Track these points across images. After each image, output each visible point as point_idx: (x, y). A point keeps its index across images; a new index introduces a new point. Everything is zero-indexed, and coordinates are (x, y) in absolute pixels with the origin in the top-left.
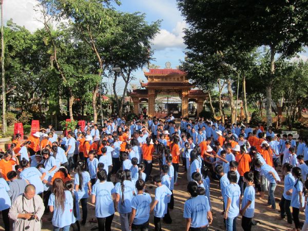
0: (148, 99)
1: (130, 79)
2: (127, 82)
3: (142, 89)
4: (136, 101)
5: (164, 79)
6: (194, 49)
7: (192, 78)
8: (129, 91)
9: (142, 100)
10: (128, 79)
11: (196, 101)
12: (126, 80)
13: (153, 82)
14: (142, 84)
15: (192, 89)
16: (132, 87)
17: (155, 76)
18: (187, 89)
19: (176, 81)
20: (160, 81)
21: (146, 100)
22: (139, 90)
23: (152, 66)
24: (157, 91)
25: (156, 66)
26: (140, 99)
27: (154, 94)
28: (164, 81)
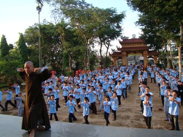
1: (110, 46)
2: (108, 48)
4: (115, 59)
8: (111, 53)
9: (119, 58)
10: (108, 46)
11: (153, 58)
12: (107, 47)
13: (125, 47)
14: (119, 49)
15: (150, 50)
16: (113, 51)
17: (126, 44)
18: (146, 50)
19: (139, 46)
20: (129, 46)
21: (121, 58)
22: (117, 52)
23: (124, 37)
24: (128, 52)
25: (127, 37)
26: (117, 58)
27: (126, 54)
28: (132, 46)
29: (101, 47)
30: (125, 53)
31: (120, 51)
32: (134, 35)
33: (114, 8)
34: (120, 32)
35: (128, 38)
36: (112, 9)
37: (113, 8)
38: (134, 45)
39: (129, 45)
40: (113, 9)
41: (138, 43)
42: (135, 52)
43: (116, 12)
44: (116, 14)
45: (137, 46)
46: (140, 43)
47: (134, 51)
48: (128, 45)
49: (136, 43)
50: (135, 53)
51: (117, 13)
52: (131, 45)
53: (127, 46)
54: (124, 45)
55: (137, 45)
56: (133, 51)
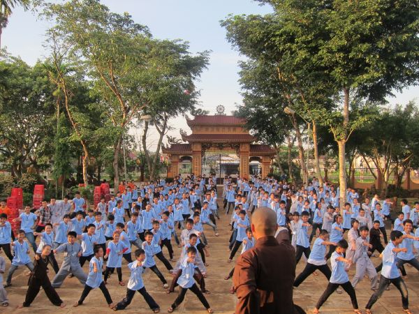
0: (192, 157)
1: (166, 130)
2: (162, 134)
3: (184, 143)
4: (176, 159)
5: (215, 129)
6: (254, 88)
7: (253, 128)
8: (165, 146)
9: (184, 158)
10: (164, 130)
11: (260, 161)
13: (199, 133)
14: (184, 137)
15: (254, 143)
16: (171, 140)
17: (202, 126)
18: (247, 143)
19: (232, 132)
20: (210, 132)
21: (189, 159)
22: (179, 145)
23: (197, 112)
24: (206, 146)
25: (204, 111)
26: (180, 157)
27: (200, 150)
28: (215, 132)
29: (146, 131)
30: (198, 148)
31: (187, 143)
32: (220, 108)
33: (184, 41)
34: (193, 99)
35: (206, 112)
36: (178, 43)
37: (180, 40)
38: (221, 129)
39: (210, 129)
40: (182, 43)
41: (229, 126)
42: (220, 147)
43: (187, 50)
44: (187, 56)
45: (226, 132)
46: (235, 127)
47: (219, 144)
48: (207, 130)
49: (224, 126)
50: (221, 149)
51: (189, 55)
52: (213, 131)
53: (203, 132)
54: (198, 128)
55: (226, 129)
56: (216, 143)
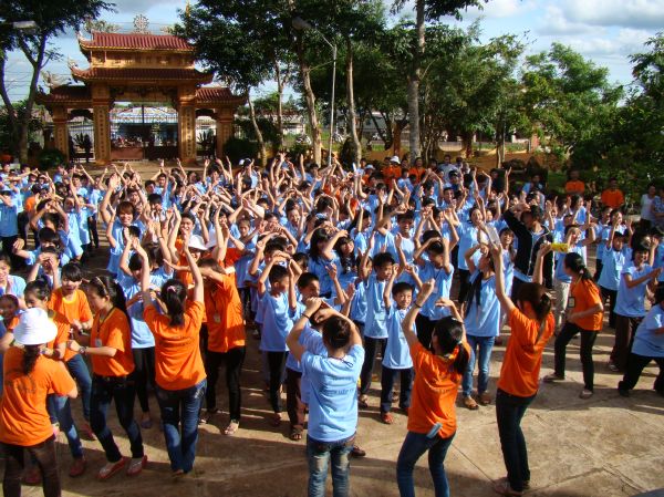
0: (91, 110)
1: (45, 58)
2: (37, 66)
3: (74, 84)
4: (61, 116)
5: (133, 59)
7: (206, 58)
9: (76, 113)
10: (40, 58)
12: (36, 59)
14: (76, 73)
16: (50, 79)
17: (108, 52)
21: (88, 114)
22: (66, 88)
24: (116, 91)
25: (110, 27)
26: (69, 110)
27: (108, 97)
28: (133, 64)
30: (103, 93)
31: (81, 84)
32: (141, 20)
38: (144, 59)
39: (124, 59)
42: (143, 91)
45: (153, 64)
47: (141, 86)
50: (144, 96)
54: (102, 57)
55: (153, 60)
56: (134, 86)
